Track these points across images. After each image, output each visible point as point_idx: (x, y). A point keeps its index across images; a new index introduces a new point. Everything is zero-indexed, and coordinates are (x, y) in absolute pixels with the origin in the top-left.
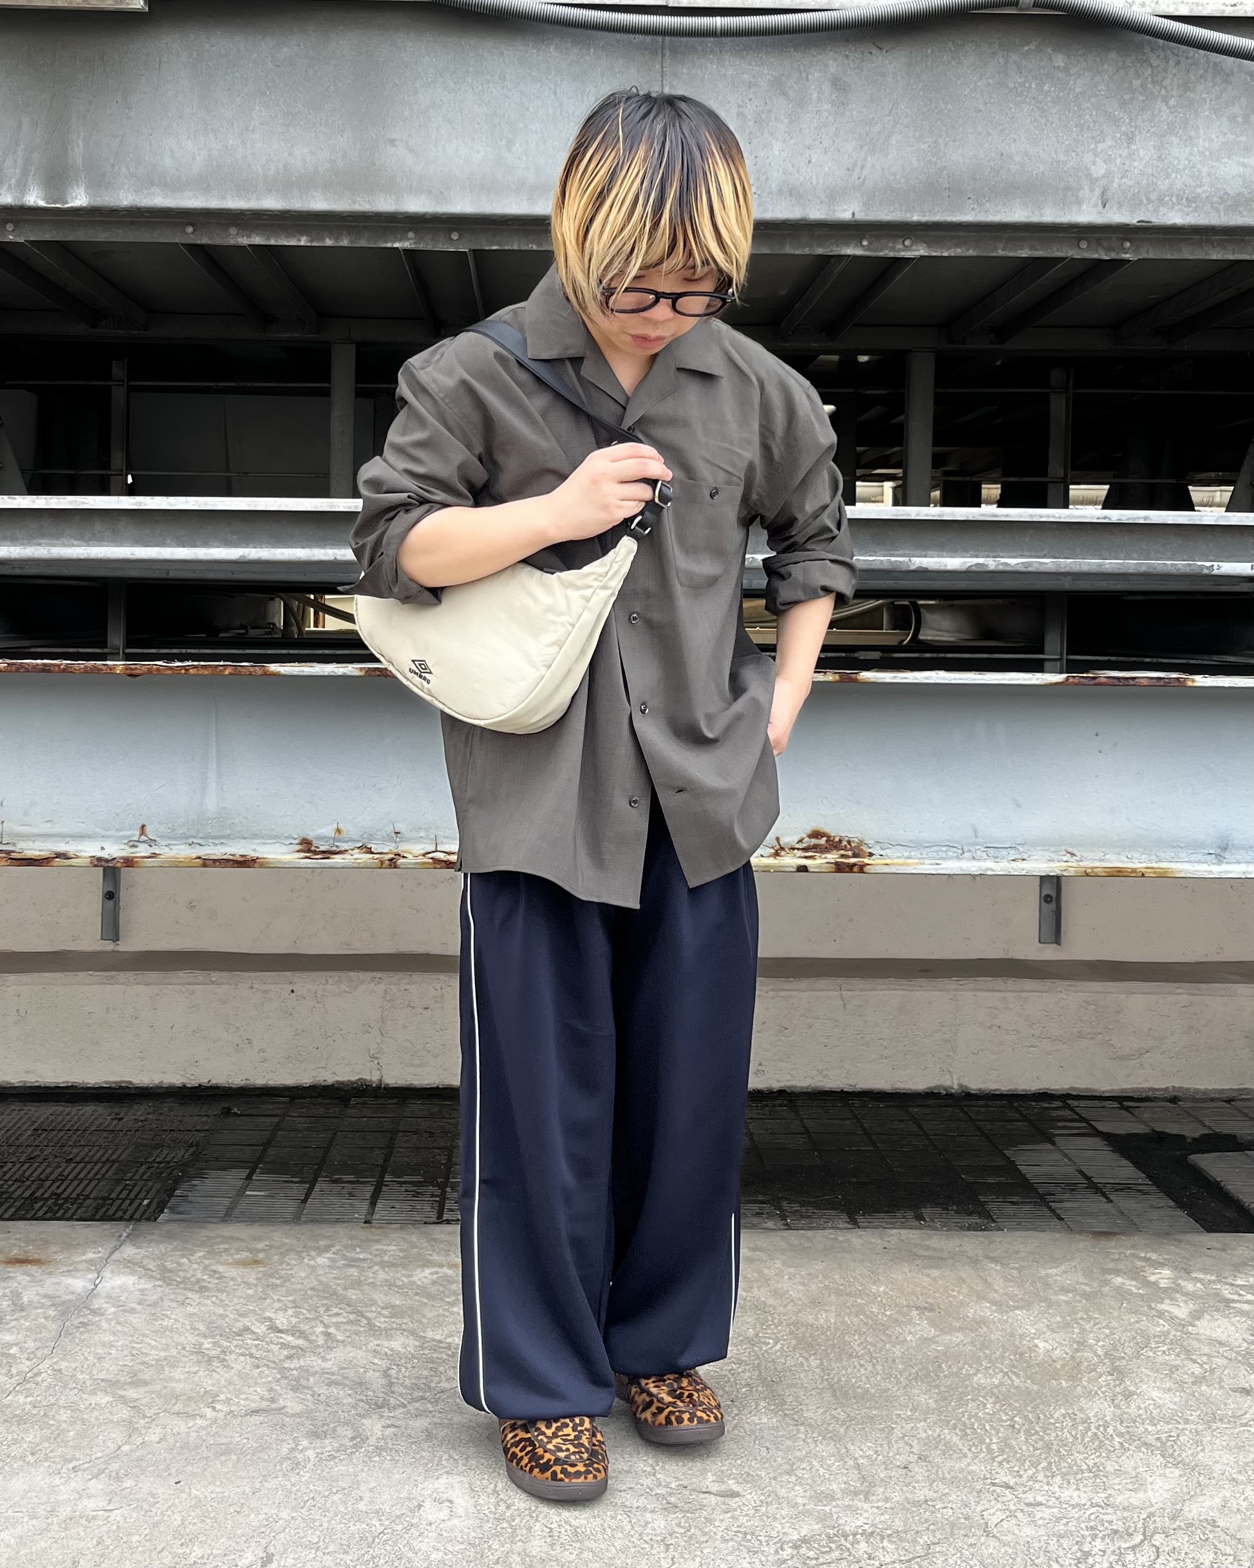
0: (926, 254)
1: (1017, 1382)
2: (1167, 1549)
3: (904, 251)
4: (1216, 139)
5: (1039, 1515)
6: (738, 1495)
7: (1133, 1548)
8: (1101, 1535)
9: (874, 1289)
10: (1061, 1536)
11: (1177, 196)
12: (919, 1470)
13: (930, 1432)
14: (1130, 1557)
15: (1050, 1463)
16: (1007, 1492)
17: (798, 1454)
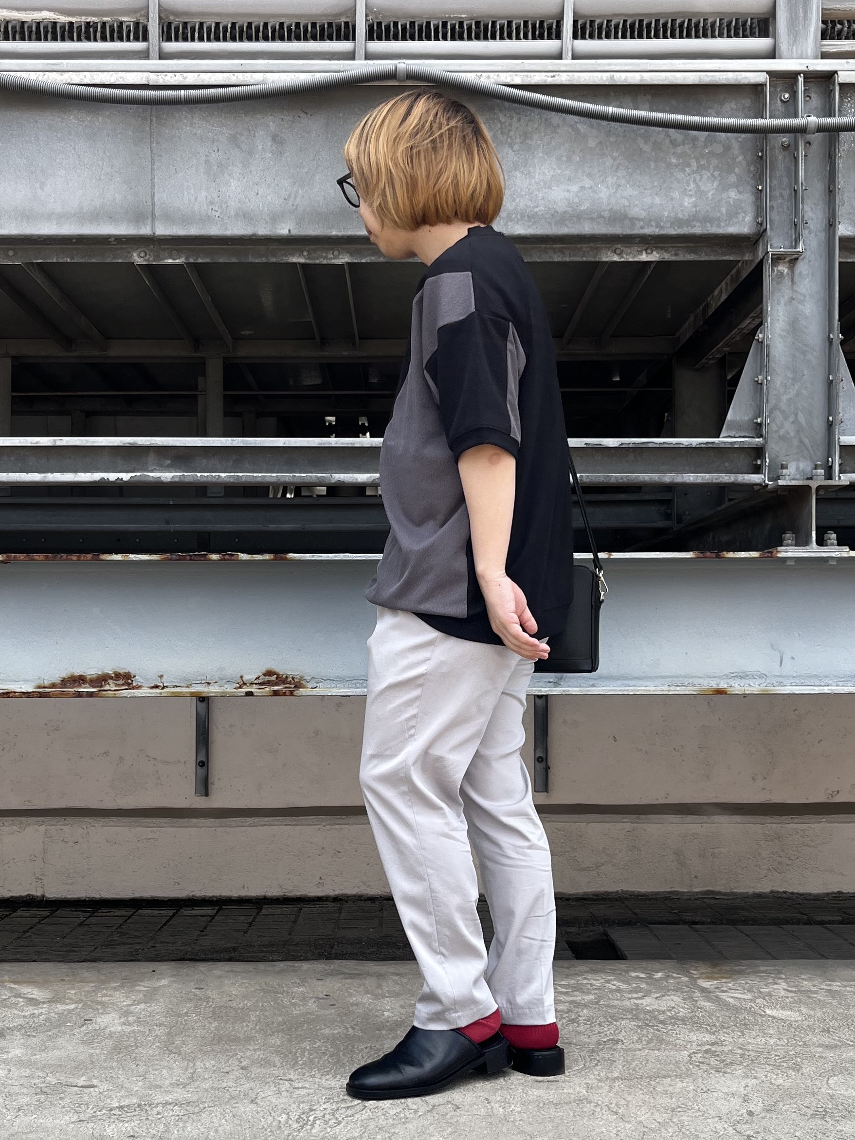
0: (350, 261)
1: (351, 1031)
2: (371, 1107)
3: (334, 259)
4: (547, 174)
5: (299, 1092)
6: (93, 1086)
7: (348, 1107)
8: (332, 1101)
9: (295, 989)
10: (302, 1103)
11: (521, 214)
12: (235, 1072)
13: (262, 1056)
14: (341, 1111)
15: (331, 1070)
16: (287, 1083)
17: (157, 1067)
